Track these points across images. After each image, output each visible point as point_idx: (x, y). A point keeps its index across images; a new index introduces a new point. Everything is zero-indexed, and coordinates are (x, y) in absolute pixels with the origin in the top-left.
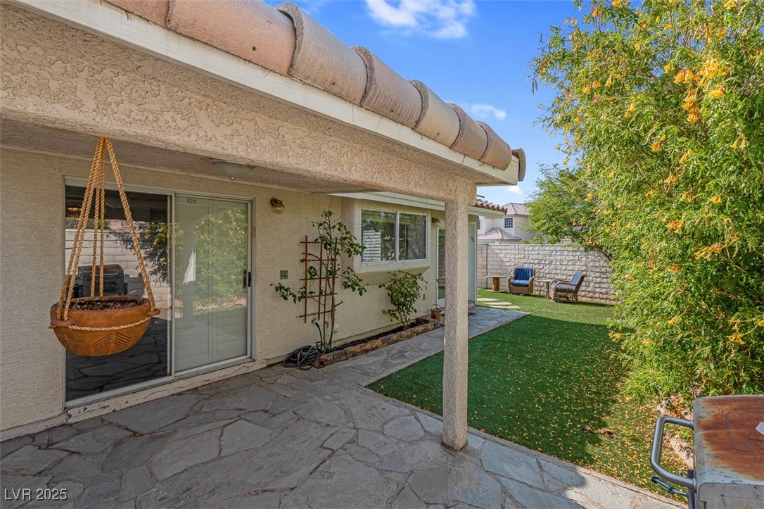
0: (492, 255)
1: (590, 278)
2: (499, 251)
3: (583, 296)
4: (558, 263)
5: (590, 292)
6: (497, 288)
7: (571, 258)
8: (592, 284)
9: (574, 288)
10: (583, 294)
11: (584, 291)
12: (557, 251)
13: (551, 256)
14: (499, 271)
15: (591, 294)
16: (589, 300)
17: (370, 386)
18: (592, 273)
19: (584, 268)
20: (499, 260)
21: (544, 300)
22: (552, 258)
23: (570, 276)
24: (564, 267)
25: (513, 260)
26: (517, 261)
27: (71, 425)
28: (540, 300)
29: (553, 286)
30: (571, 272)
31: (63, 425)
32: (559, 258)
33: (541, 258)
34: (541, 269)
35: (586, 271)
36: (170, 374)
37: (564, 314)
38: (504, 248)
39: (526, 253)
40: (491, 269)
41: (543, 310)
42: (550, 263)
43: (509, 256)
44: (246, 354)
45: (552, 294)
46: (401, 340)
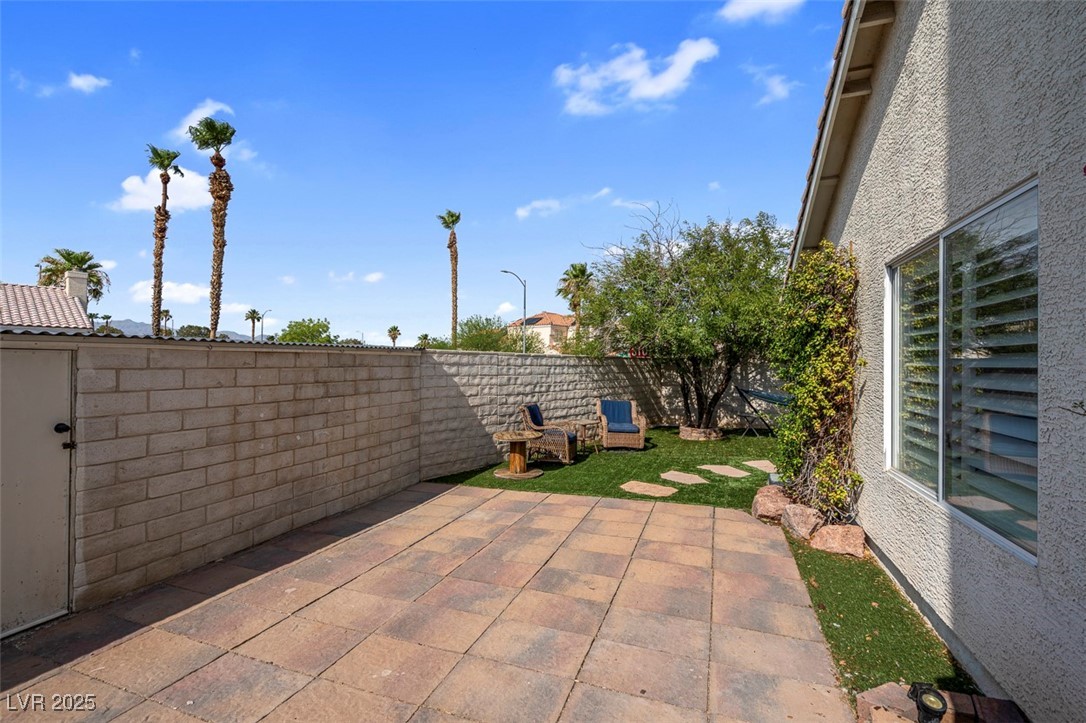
0: (434, 382)
2: (453, 370)
20: (453, 391)
25: (486, 391)
26: (494, 391)
38: (465, 359)
39: (512, 372)
43: (477, 381)
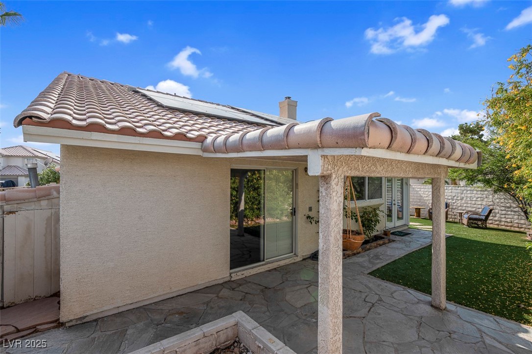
0: (413, 192)
1: (497, 211)
3: (491, 224)
4: (468, 199)
5: (496, 221)
6: (419, 215)
7: (480, 196)
8: (498, 215)
9: (484, 218)
10: (490, 222)
11: (491, 220)
12: (467, 191)
13: (462, 194)
14: (419, 204)
15: (497, 222)
16: (496, 226)
17: (370, 274)
18: (498, 207)
19: (491, 203)
20: (419, 195)
21: (459, 225)
22: (463, 195)
23: (479, 208)
24: (473, 202)
25: (430, 196)
27: (233, 281)
28: (455, 225)
29: (466, 216)
30: (480, 206)
31: (229, 281)
32: (469, 195)
33: (454, 195)
34: (454, 203)
35: (493, 205)
36: (264, 260)
37: (479, 236)
40: (412, 202)
41: (461, 233)
42: (462, 199)
43: (427, 193)
44: (292, 252)
45: (465, 221)
46: (371, 249)
